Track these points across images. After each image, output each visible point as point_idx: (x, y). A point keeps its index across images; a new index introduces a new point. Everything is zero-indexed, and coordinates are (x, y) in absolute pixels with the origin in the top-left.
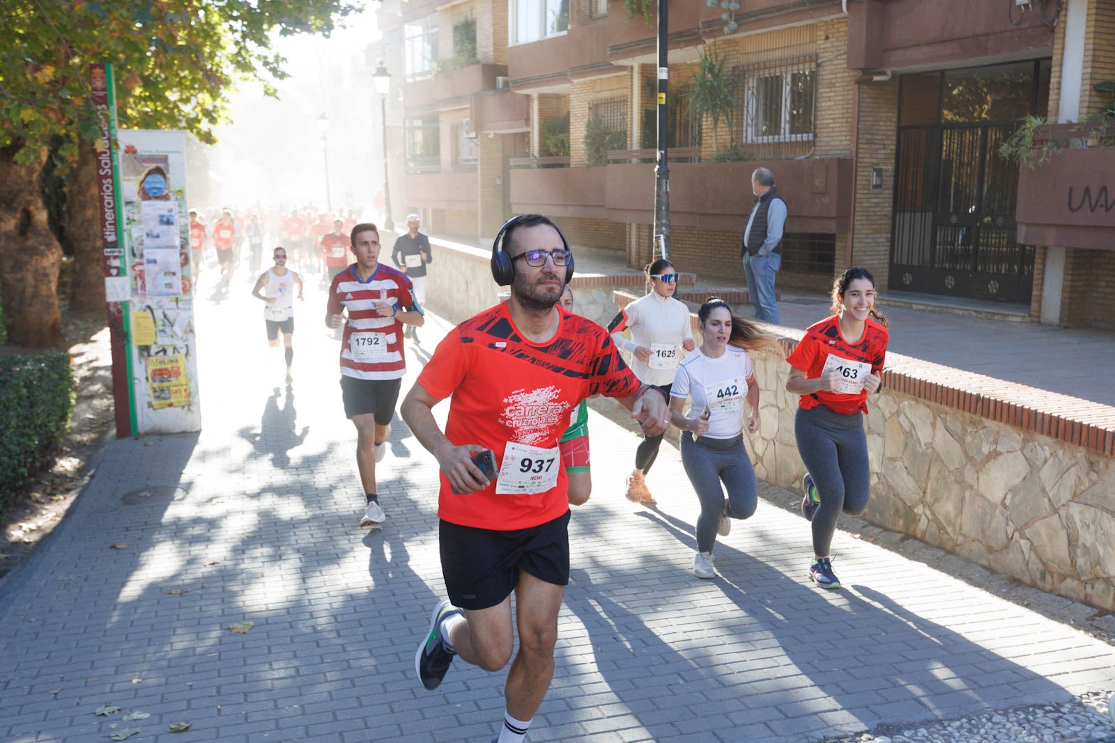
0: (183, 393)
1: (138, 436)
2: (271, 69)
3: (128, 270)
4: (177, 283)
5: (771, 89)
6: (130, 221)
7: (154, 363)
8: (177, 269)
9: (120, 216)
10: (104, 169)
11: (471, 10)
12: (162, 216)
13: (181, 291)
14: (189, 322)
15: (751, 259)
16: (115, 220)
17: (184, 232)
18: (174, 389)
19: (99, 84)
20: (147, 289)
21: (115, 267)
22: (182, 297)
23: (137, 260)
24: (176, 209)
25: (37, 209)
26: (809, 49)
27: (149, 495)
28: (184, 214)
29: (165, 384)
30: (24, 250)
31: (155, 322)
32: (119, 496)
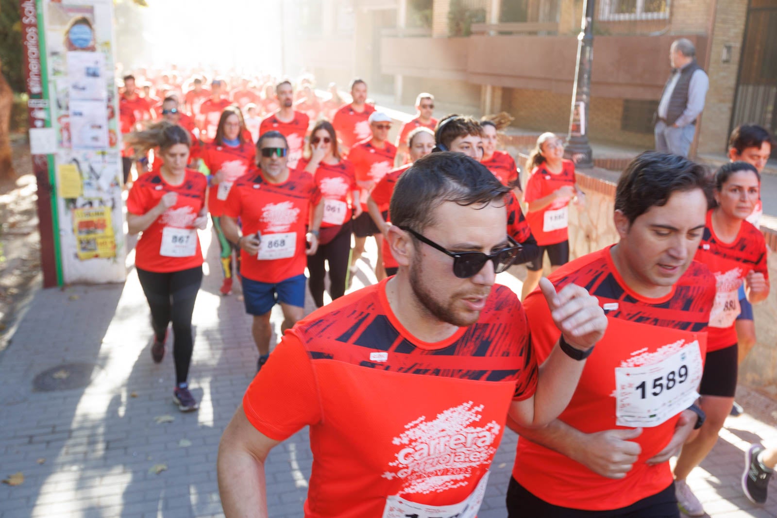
0: (109, 245)
1: (64, 286)
3: (54, 121)
4: (103, 135)
6: (56, 72)
7: (80, 215)
8: (103, 122)
9: (46, 68)
10: (28, 17)
12: (88, 69)
13: (107, 145)
14: (115, 175)
15: (667, 131)
16: (39, 70)
17: (111, 84)
18: (100, 240)
20: (73, 142)
21: (39, 119)
22: (108, 150)
23: (63, 112)
24: (102, 61)
27: (64, 376)
28: (111, 67)
29: (91, 236)
31: (81, 175)
32: (32, 376)
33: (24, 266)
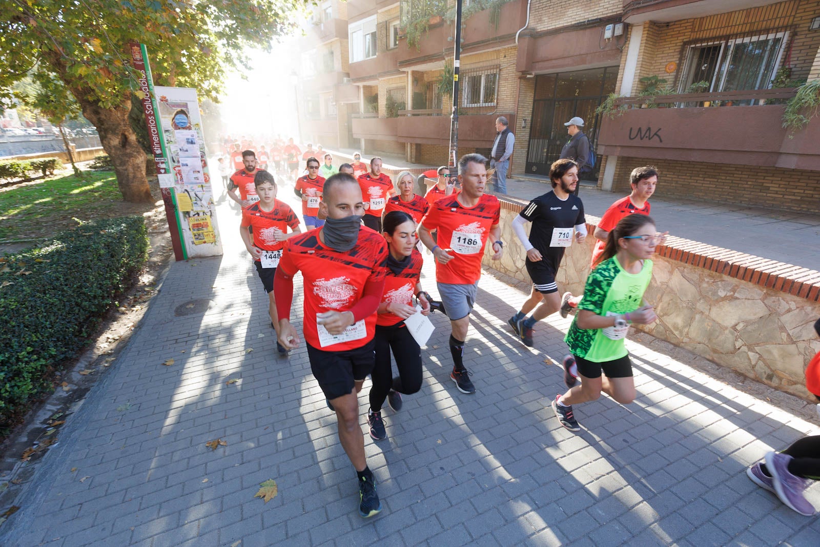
0: (211, 236)
1: (189, 258)
2: (244, 65)
3: (172, 170)
4: (201, 176)
5: (475, 83)
6: (169, 142)
7: (193, 221)
8: (200, 169)
9: (163, 139)
10: (148, 110)
11: (331, 47)
12: (188, 139)
13: (204, 182)
14: (211, 198)
15: (496, 163)
16: (159, 141)
17: (202, 148)
18: (206, 234)
19: (138, 57)
20: (184, 180)
21: (163, 169)
22: (204, 185)
24: (196, 135)
25: (130, 134)
26: (496, 62)
27: (192, 307)
28: (201, 138)
29: (200, 232)
30: (126, 155)
31: (191, 199)
32: (174, 308)
33: (164, 250)
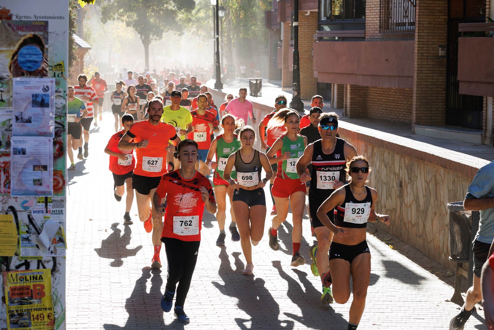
0: (46, 319)
4: (48, 178)
7: (13, 280)
8: (48, 161)
12: (35, 96)
13: (52, 191)
14: (60, 228)
17: (60, 115)
18: (35, 313)
20: (11, 186)
22: (53, 197)
23: (3, 149)
24: (53, 87)
28: (61, 94)
29: (25, 307)
31: (18, 228)
